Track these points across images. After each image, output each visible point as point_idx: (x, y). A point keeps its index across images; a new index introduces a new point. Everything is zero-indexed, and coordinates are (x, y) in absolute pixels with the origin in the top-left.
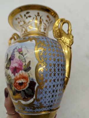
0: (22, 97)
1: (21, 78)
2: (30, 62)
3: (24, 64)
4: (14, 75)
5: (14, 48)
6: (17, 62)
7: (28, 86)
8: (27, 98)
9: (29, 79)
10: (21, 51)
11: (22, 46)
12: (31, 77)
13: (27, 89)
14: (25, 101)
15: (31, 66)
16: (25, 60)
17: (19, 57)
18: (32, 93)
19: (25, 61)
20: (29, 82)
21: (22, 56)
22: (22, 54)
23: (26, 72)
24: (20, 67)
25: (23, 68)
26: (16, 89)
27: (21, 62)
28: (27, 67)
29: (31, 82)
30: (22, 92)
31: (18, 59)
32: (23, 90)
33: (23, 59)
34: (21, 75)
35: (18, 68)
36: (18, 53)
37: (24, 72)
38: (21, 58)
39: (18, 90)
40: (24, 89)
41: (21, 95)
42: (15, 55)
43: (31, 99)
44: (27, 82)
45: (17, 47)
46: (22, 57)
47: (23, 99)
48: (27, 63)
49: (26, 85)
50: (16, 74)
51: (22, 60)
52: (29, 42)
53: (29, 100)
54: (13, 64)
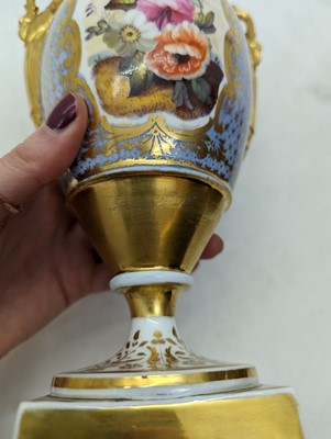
0: (173, 101)
1: (184, 41)
2: (212, 14)
4: (160, 27)
7: (202, 71)
8: (191, 107)
9: (208, 55)
12: (214, 50)
13: (198, 80)
14: (183, 118)
18: (209, 99)
20: (206, 62)
24: (183, 11)
25: (194, 18)
26: (156, 72)
29: (211, 62)
30: (179, 85)
32: (184, 80)
34: (185, 32)
35: (176, 12)
37: (196, 29)
39: (164, 77)
40: (188, 77)
41: (174, 94)
43: (202, 115)
44: (203, 59)
47: (178, 108)
49: (198, 68)
50: (169, 27)
53: (196, 117)
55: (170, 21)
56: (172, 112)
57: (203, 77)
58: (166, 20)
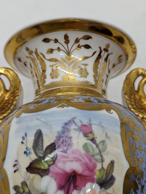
2: (112, 163)
3: (99, 166)
5: (67, 119)
6: (78, 160)
10: (91, 132)
11: (90, 120)
15: (115, 174)
16: (101, 156)
17: (85, 146)
19: (102, 161)
21: (94, 146)
22: (93, 140)
23: (103, 189)
24: (86, 173)
25: (95, 177)
27: (90, 160)
28: (107, 176)
31: (83, 152)
33: (97, 154)
35: (81, 175)
36: (81, 134)
38: (91, 150)
42: (71, 138)
45: (75, 118)
46: (93, 148)
48: (106, 165)
51: (93, 156)
52: (104, 112)
54: (64, 162)
55: (75, 188)
58: (72, 187)
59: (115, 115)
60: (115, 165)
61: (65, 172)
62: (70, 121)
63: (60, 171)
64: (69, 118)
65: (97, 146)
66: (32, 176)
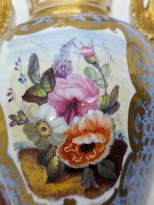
0: (82, 185)
1: (90, 131)
2: (117, 88)
3: (102, 92)
4: (68, 121)
5: (65, 40)
6: (79, 86)
7: (107, 153)
8: (97, 186)
9: (112, 135)
10: (93, 55)
11: (92, 41)
12: (118, 128)
13: (102, 163)
14: (91, 197)
15: (119, 100)
16: (104, 81)
17: (86, 70)
18: (114, 174)
19: (106, 86)
20: (111, 143)
21: (97, 70)
22: (95, 64)
23: (106, 114)
25: (98, 103)
26: (67, 162)
27: (92, 86)
28: (110, 103)
29: (116, 142)
30: (86, 171)
31: (85, 77)
32: (91, 166)
33: (100, 79)
34: (90, 121)
36: (82, 58)
37: (100, 114)
38: (93, 75)
39: (73, 166)
40: (93, 163)
41: (83, 179)
42: (70, 62)
43: (108, 190)
44: (105, 144)
45: (74, 39)
46: (95, 73)
47: (87, 190)
48: (109, 90)
49: (103, 151)
51: (95, 81)
52: (108, 31)
53: (102, 193)
54: (63, 89)
55: (77, 114)
56: (82, 194)
57: (108, 158)
58: (73, 113)
59: (120, 34)
60: (120, 90)
61: (66, 99)
62: (68, 43)
63: (59, 98)
64: (68, 40)
65: (100, 70)
66: (29, 104)
